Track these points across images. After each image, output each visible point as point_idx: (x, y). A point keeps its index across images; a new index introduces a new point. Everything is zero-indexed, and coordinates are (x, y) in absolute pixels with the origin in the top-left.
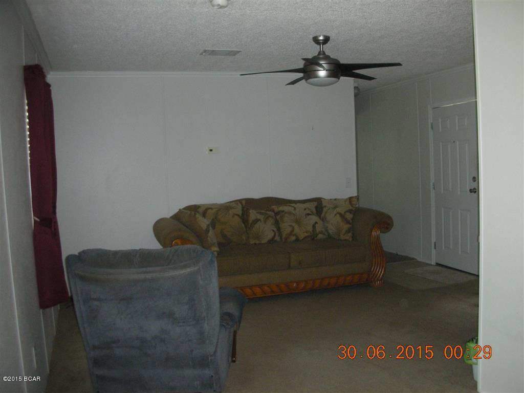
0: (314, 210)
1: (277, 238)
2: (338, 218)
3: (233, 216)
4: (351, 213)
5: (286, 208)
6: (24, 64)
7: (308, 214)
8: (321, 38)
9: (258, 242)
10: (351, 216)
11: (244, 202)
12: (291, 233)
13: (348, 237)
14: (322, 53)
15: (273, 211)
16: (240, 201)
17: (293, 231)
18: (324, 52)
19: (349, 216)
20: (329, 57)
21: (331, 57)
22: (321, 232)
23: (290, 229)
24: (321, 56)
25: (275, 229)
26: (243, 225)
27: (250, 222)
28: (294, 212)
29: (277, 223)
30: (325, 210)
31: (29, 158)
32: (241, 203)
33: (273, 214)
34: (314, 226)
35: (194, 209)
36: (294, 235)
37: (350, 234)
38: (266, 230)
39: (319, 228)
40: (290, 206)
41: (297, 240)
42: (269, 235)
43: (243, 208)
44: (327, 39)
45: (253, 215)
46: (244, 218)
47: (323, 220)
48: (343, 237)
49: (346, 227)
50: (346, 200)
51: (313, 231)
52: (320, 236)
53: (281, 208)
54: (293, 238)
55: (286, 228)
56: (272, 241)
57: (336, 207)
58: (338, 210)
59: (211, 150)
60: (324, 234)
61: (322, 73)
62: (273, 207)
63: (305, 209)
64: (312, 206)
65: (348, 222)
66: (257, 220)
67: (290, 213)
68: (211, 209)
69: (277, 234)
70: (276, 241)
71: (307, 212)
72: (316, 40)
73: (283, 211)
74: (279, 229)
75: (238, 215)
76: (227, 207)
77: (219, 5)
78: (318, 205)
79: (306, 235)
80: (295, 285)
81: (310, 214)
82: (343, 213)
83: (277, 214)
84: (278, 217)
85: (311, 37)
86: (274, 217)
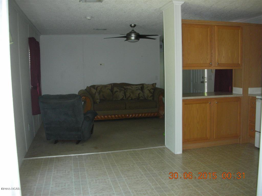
0: (140, 89)
1: (124, 98)
2: (148, 92)
3: (107, 90)
4: (153, 90)
5: (129, 87)
6: (29, 37)
7: (137, 90)
8: (133, 25)
9: (116, 99)
10: (153, 91)
11: (112, 85)
12: (129, 97)
13: (151, 99)
14: (133, 30)
15: (124, 88)
16: (111, 84)
17: (130, 95)
18: (134, 30)
19: (152, 91)
20: (136, 32)
21: (137, 32)
22: (142, 97)
23: (129, 95)
24: (133, 32)
25: (124, 95)
26: (111, 93)
27: (114, 92)
28: (131, 88)
29: (125, 93)
30: (144, 88)
31: (30, 67)
32: (111, 85)
33: (124, 89)
34: (139, 94)
35: (93, 87)
36: (130, 97)
37: (152, 98)
38: (121, 95)
39: (141, 95)
40: (131, 86)
41: (132, 99)
42: (121, 97)
43: (112, 87)
44: (135, 26)
45: (115, 89)
46: (112, 90)
47: (143, 92)
48: (149, 99)
49: (150, 95)
50: (151, 84)
51: (138, 96)
52: (141, 98)
53: (127, 87)
54: (130, 98)
55: (128, 94)
56: (122, 99)
57: (148, 87)
58: (148, 88)
59: (101, 65)
60: (143, 97)
61: (133, 38)
62: (124, 87)
63: (136, 88)
64: (140, 87)
65: (151, 93)
66: (117, 91)
67: (130, 89)
68: (100, 87)
69: (124, 97)
70: (124, 99)
71: (137, 89)
72: (131, 26)
73: (127, 88)
74: (125, 95)
75: (110, 89)
76: (105, 86)
77: (88, 19)
78: (142, 86)
79: (135, 97)
80: (128, 115)
81: (138, 90)
82: (150, 89)
83: (125, 89)
84: (125, 91)
85: (129, 25)
86: (124, 90)
